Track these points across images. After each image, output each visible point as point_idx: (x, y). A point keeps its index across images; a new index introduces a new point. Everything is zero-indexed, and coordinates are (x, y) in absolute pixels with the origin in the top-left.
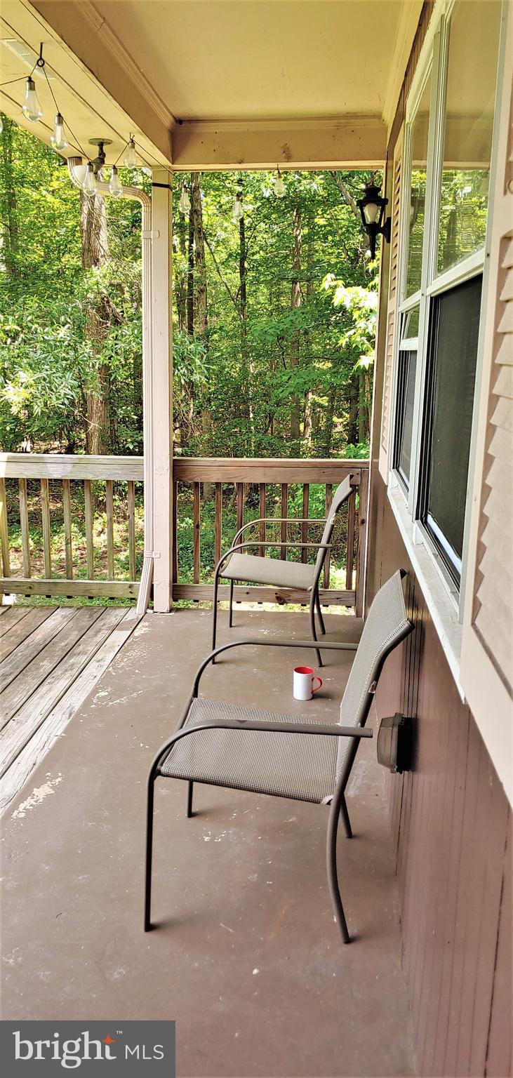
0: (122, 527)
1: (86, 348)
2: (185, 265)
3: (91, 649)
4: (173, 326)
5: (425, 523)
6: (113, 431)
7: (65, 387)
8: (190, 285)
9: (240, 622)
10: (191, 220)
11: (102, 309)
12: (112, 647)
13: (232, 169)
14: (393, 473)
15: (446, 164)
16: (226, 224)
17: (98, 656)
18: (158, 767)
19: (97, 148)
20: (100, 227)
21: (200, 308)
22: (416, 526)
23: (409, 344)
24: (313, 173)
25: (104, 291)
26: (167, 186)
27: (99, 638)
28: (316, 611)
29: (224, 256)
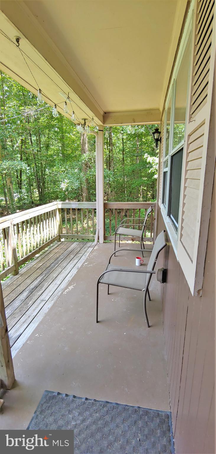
0: (91, 222)
1: (82, 174)
2: (108, 153)
3: (83, 252)
4: (104, 169)
5: (170, 217)
6: (89, 197)
7: (77, 184)
8: (109, 158)
9: (122, 246)
10: (110, 141)
11: (86, 165)
12: (88, 252)
13: (118, 126)
14: (162, 205)
15: (175, 122)
16: (119, 142)
17: (85, 254)
18: (100, 280)
19: (84, 121)
20: (86, 143)
21: (112, 164)
22: (168, 217)
23: (165, 170)
24: (142, 126)
25: (87, 160)
26: (102, 131)
27: (85, 249)
28: (142, 243)
29: (118, 150)
